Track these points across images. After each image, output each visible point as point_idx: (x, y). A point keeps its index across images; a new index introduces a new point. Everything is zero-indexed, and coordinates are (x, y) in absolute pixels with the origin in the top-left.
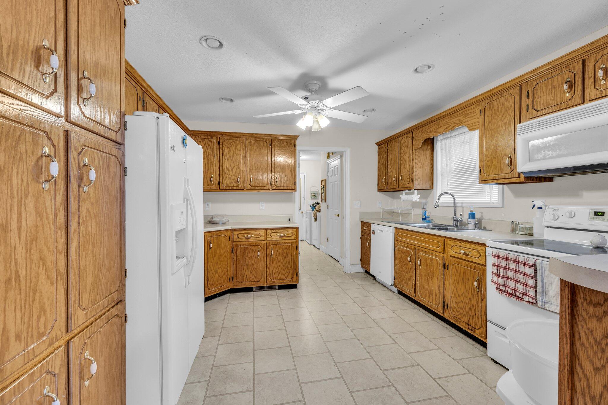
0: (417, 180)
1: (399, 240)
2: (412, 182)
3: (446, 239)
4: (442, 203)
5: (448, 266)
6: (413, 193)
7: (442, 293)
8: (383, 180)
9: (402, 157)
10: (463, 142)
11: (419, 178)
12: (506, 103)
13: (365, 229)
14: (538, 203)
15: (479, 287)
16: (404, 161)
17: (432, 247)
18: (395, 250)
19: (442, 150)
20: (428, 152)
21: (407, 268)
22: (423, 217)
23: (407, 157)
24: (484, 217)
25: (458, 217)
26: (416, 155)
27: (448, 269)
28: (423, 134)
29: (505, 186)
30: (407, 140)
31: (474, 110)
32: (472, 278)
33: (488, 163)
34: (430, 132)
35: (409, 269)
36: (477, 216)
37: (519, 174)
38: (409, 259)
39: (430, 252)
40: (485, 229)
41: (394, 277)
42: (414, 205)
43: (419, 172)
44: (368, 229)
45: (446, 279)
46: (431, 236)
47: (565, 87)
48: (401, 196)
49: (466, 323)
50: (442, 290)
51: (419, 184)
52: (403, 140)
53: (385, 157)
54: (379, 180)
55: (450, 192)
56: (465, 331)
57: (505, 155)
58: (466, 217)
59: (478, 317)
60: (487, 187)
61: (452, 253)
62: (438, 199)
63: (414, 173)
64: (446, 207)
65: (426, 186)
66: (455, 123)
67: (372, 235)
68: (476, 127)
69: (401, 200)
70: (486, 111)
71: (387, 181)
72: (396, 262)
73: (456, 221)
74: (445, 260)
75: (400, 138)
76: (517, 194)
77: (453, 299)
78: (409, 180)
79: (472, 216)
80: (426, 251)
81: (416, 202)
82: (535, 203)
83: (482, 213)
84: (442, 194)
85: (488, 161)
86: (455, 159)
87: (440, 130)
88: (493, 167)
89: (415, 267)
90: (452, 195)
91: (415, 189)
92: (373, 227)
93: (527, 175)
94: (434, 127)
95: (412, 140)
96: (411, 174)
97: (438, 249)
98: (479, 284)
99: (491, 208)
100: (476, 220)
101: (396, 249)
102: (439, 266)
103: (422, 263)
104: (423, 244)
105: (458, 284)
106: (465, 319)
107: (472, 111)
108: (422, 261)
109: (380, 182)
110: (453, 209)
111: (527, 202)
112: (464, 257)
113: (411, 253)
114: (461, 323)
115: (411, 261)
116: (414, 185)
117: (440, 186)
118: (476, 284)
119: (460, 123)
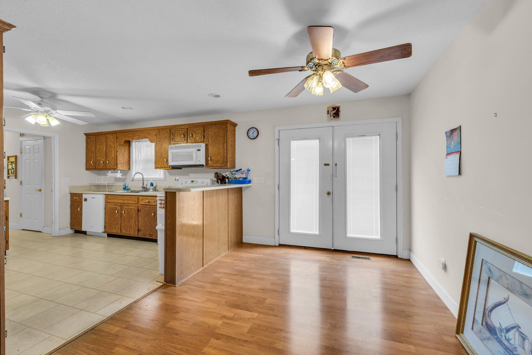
0: (120, 164)
1: (109, 202)
2: (117, 165)
3: (139, 197)
4: (136, 178)
5: (140, 210)
6: (117, 172)
7: (137, 225)
8: (92, 162)
9: (108, 148)
10: (148, 146)
11: (121, 163)
12: (165, 135)
13: (76, 199)
14: (177, 178)
15: (154, 215)
16: (110, 151)
17: (131, 202)
18: (105, 209)
19: (135, 147)
20: (127, 148)
21: (115, 218)
22: (124, 187)
23: (113, 149)
24: (157, 185)
25: (145, 186)
26: (119, 149)
27: (140, 212)
28: (124, 137)
29: (166, 170)
30: (113, 138)
31: (153, 133)
32: (151, 212)
33: (158, 160)
34: (129, 137)
35: (116, 218)
36: (154, 185)
37: (170, 166)
38: (117, 212)
39: (130, 205)
40: (158, 191)
41: (105, 227)
42: (117, 179)
43: (121, 159)
44: (79, 198)
45: (139, 217)
46: (131, 196)
47: (183, 136)
48: (107, 174)
49: (149, 234)
50: (137, 223)
51: (121, 167)
52: (109, 137)
53: (93, 145)
54: (87, 161)
55: (140, 172)
56: (149, 238)
57: (165, 157)
58: (149, 185)
59: (154, 229)
60: (158, 170)
61: (142, 203)
62: (134, 176)
63: (118, 160)
64: (138, 180)
65: (125, 168)
66: (143, 136)
67: (83, 202)
68: (153, 141)
69: (108, 176)
70: (158, 135)
71: (95, 163)
72: (107, 216)
73: (144, 188)
74: (139, 207)
75: (107, 135)
76: (171, 174)
77: (143, 225)
78: (114, 164)
79: (152, 185)
80: (128, 205)
81: (119, 178)
82: (176, 178)
83: (156, 183)
84: (136, 174)
85: (158, 159)
86: (143, 154)
87: (135, 138)
88: (160, 162)
89: (120, 216)
90: (141, 174)
91: (118, 169)
92: (84, 196)
93: (173, 167)
94: (131, 135)
95: (117, 139)
96: (116, 160)
97: (134, 203)
98: (154, 214)
99: (160, 180)
100: (154, 187)
101: (107, 208)
102: (135, 211)
103: (125, 212)
104: (126, 202)
105: (145, 217)
106: (148, 233)
107: (151, 133)
108: (125, 211)
109: (88, 163)
110: (142, 181)
111: (173, 177)
112: (148, 204)
113: (118, 208)
114: (147, 236)
115: (117, 213)
116: (118, 167)
117: (135, 168)
118: (153, 214)
119: (145, 137)
